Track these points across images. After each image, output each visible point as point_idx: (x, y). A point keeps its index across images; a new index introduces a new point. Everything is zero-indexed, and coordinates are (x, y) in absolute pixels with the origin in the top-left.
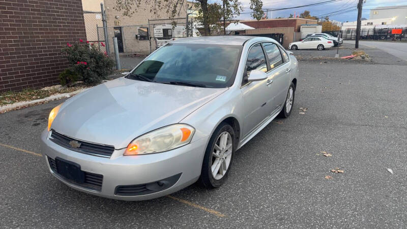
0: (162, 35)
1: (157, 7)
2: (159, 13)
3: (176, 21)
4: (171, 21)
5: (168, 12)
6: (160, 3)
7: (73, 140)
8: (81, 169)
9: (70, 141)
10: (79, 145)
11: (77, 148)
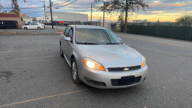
7: (124, 68)
8: (135, 77)
9: (123, 69)
10: (128, 69)
11: (128, 70)
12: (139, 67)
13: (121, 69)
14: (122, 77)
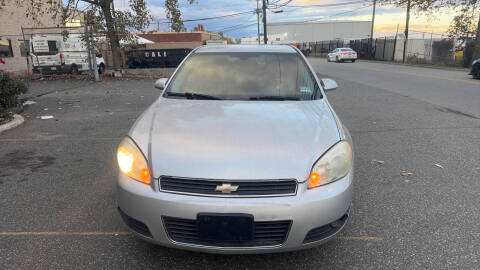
0: (47, 50)
1: (36, 11)
2: (39, 18)
3: (68, 30)
4: (60, 31)
5: (54, 17)
6: (40, 5)
7: (220, 183)
8: (255, 220)
9: (215, 186)
10: (235, 188)
11: (233, 193)
12: (287, 187)
13: (207, 187)
14: (199, 216)
